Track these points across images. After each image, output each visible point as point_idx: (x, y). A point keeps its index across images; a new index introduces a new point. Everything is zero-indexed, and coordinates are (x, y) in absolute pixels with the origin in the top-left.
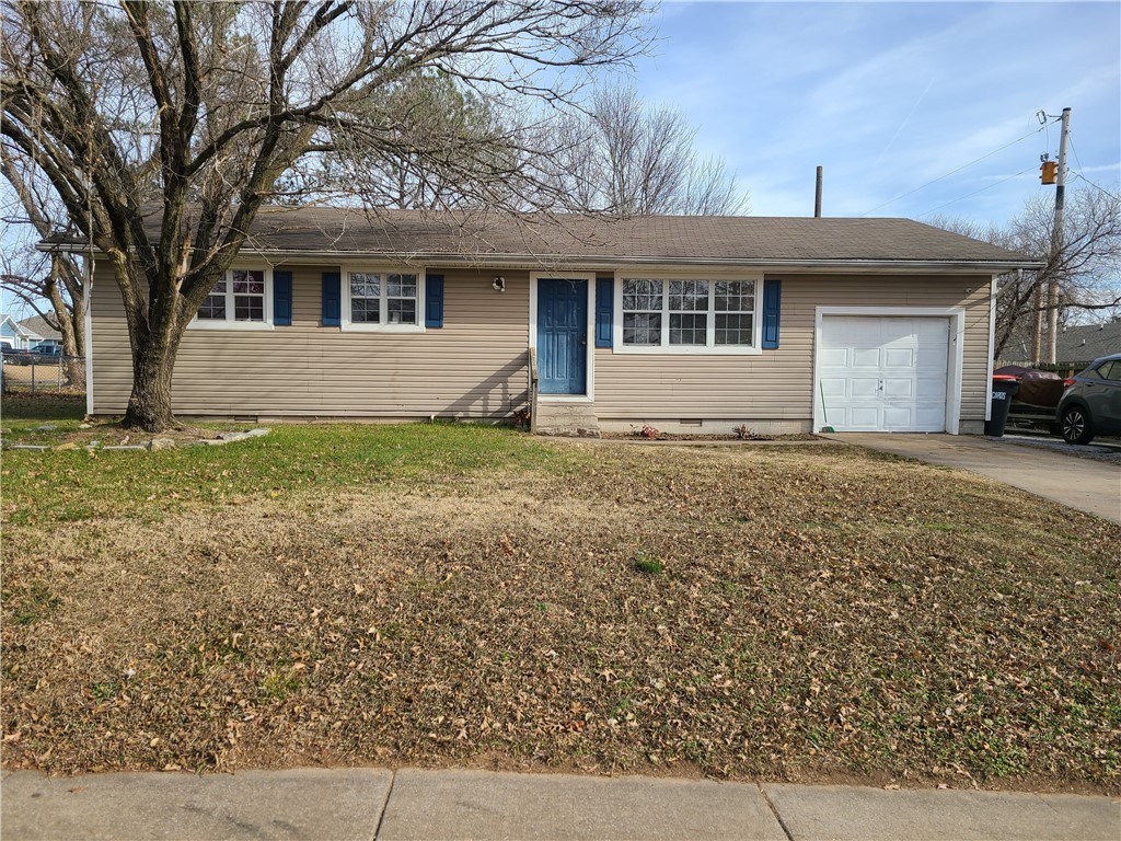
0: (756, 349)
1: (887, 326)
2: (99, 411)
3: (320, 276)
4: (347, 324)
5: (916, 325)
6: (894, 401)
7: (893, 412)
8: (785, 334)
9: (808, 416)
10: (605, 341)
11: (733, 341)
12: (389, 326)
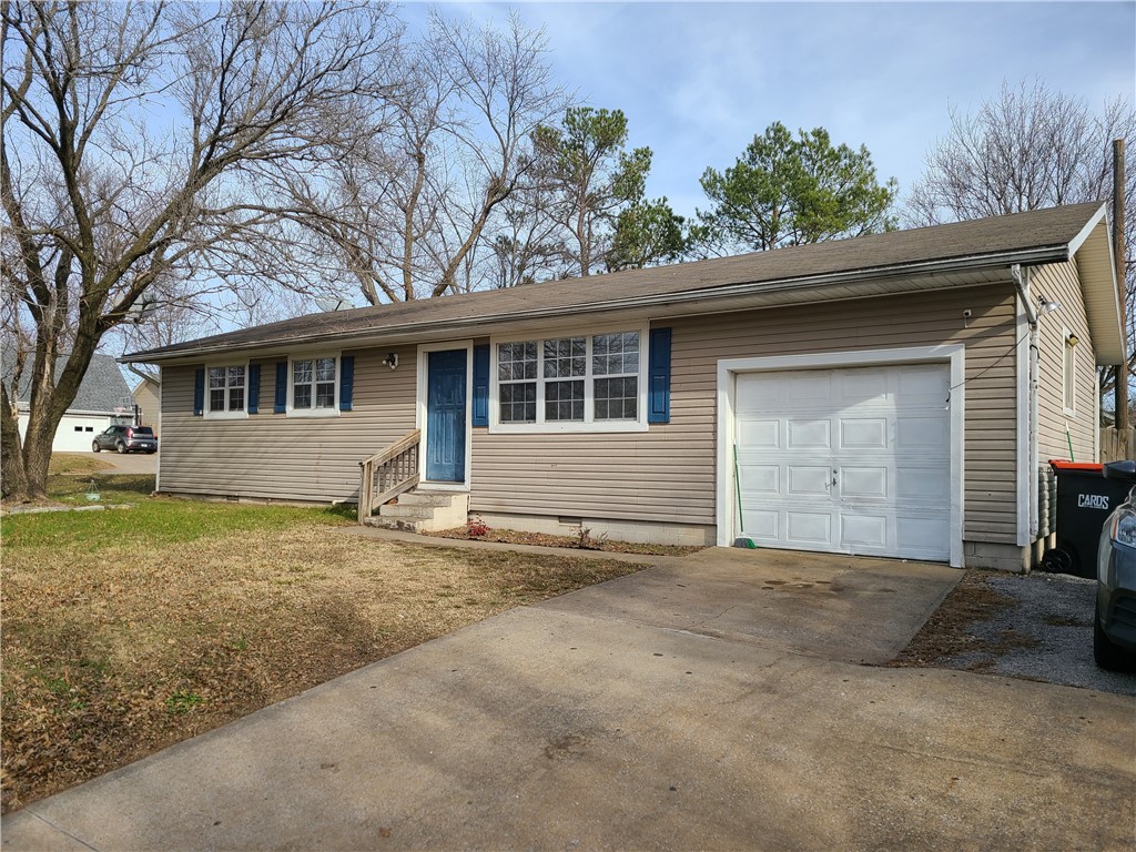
0: (641, 423)
1: (841, 383)
2: (163, 489)
3: (275, 367)
4: (290, 409)
5: (892, 378)
6: (859, 503)
7: (855, 520)
8: (677, 401)
9: (709, 520)
10: (481, 421)
11: (616, 415)
12: (317, 410)
